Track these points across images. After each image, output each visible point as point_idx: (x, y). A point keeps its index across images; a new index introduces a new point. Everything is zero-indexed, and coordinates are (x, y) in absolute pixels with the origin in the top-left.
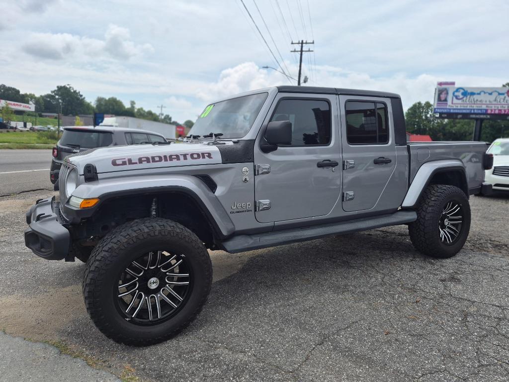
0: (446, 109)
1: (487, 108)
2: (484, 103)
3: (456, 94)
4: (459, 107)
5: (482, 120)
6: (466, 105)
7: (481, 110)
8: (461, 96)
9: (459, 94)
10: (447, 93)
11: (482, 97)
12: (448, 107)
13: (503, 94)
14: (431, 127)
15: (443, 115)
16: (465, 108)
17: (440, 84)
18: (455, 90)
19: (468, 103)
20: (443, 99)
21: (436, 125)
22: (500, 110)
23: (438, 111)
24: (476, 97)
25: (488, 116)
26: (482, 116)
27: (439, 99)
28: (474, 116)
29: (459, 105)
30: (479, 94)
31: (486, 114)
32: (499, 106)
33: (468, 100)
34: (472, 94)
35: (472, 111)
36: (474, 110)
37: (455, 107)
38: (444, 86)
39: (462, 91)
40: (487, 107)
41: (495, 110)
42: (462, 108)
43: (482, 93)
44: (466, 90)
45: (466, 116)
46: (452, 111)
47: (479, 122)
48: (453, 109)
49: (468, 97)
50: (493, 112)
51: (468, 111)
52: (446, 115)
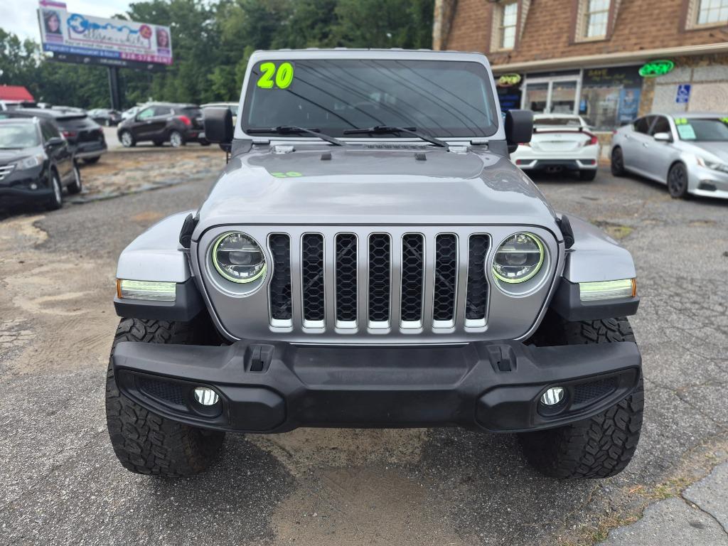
0: (61, 46)
1: (120, 51)
2: (114, 42)
3: (73, 23)
4: (81, 46)
5: (117, 68)
6: (90, 43)
7: (114, 52)
8: (81, 29)
9: (77, 23)
10: (58, 20)
11: (108, 33)
12: (64, 43)
13: (135, 32)
14: (17, 72)
15: (60, 57)
16: (90, 47)
17: (44, 3)
18: (69, 16)
19: (92, 39)
20: (54, 29)
21: (25, 69)
22: (137, 55)
23: (51, 48)
24: (102, 32)
25: (124, 63)
26: (116, 62)
27: (48, 29)
28: (105, 61)
29: (81, 42)
30: (105, 27)
31: (119, 59)
32: (135, 49)
33: (91, 35)
34: (96, 26)
35: (102, 54)
36: (104, 51)
37: (75, 45)
38: (50, 8)
39: (80, 20)
40: (120, 48)
41: (131, 54)
42: (86, 46)
43: (109, 27)
44: (86, 18)
45: (95, 59)
46: (72, 50)
47: (113, 70)
48: (75, 48)
49: (91, 30)
50: (128, 57)
51: (96, 53)
52: (64, 57)
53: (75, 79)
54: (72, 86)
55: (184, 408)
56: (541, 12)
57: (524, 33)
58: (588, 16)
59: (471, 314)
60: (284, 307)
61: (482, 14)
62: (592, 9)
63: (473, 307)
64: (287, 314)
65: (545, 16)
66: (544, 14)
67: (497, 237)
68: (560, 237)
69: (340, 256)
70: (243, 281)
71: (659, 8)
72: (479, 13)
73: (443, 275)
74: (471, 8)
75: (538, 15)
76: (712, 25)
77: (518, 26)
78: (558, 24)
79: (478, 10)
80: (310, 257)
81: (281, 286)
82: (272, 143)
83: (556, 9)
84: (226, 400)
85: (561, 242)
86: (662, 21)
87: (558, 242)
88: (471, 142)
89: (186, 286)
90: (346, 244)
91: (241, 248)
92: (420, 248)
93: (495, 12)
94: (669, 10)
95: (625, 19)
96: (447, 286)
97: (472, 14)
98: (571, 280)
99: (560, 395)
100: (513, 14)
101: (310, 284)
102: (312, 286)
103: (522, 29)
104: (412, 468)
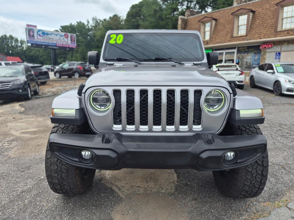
0: (35, 41)
1: (56, 43)
2: (54, 40)
3: (39, 33)
4: (42, 41)
5: (55, 49)
6: (45, 40)
7: (54, 44)
8: (42, 35)
9: (40, 33)
10: (33, 32)
11: (52, 36)
12: (35, 40)
13: (62, 36)
14: (17, 52)
15: (33, 45)
16: (45, 42)
17: (28, 25)
18: (37, 30)
19: (46, 39)
20: (32, 35)
21: (20, 51)
22: (63, 45)
23: (30, 42)
24: (50, 36)
25: (58, 48)
26: (55, 47)
27: (29, 35)
28: (50, 47)
29: (42, 40)
30: (51, 34)
31: (56, 46)
32: (62, 42)
33: (46, 37)
34: (47, 34)
35: (49, 44)
36: (50, 43)
37: (39, 41)
38: (30, 27)
39: (42, 32)
40: (56, 42)
41: (60, 44)
42: (43, 41)
43: (52, 34)
44: (44, 31)
45: (46, 46)
46: (38, 43)
47: (54, 50)
48: (39, 42)
49: (46, 35)
50: (59, 46)
51: (47, 44)
52: (35, 45)
53: (38, 54)
54: (37, 57)
55: (78, 160)
56: (220, 26)
57: (213, 34)
58: (238, 26)
59: (195, 123)
60: (118, 120)
61: (196, 27)
62: (240, 24)
63: (196, 120)
64: (120, 123)
65: (221, 27)
66: (221, 26)
67: (205, 91)
68: (231, 92)
69: (141, 99)
70: (102, 110)
71: (266, 23)
72: (195, 26)
73: (183, 107)
74: (192, 24)
75: (218, 26)
76: (288, 29)
77: (211, 31)
78: (227, 30)
79: (195, 25)
80: (129, 99)
81: (118, 111)
82: (115, 64)
83: (226, 24)
84: (94, 155)
85: (231, 94)
86: (268, 28)
87: (230, 94)
88: (193, 63)
89: (79, 111)
90: (144, 94)
91: (102, 96)
92: (174, 95)
93: (201, 26)
94: (270, 24)
95: (253, 27)
96: (185, 111)
97: (192, 27)
98: (236, 109)
99: (233, 155)
100: (209, 26)
101: (129, 110)
102: (130, 111)
103: (212, 32)
104: (171, 194)
